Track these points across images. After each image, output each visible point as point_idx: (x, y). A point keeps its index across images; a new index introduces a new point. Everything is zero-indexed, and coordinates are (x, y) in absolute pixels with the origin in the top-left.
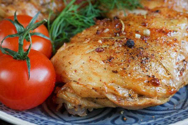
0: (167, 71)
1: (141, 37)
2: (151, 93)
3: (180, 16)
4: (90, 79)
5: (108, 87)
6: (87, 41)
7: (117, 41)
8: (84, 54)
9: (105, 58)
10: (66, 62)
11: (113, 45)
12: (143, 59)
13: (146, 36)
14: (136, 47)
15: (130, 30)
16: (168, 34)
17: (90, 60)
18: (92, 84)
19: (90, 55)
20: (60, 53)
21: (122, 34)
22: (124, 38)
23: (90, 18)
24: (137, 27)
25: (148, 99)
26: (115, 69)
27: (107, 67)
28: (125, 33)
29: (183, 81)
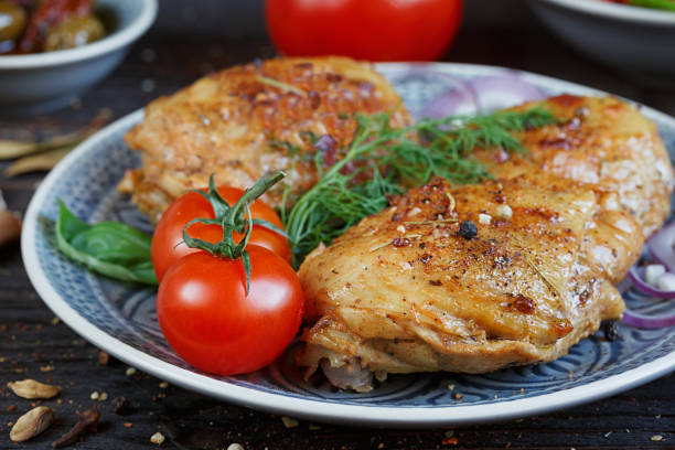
0: (550, 287)
1: (492, 221)
2: (515, 328)
3: (578, 187)
4: (381, 298)
5: (421, 313)
6: (371, 233)
7: (438, 227)
8: (367, 252)
9: (414, 257)
10: (326, 272)
11: (430, 234)
12: (496, 260)
13: (503, 219)
14: (482, 239)
15: (467, 209)
16: (552, 219)
17: (382, 262)
18: (385, 307)
19: (381, 253)
20: (312, 260)
21: (450, 217)
22: (453, 222)
23: (377, 201)
24: (483, 205)
25: (508, 342)
26: (435, 278)
27: (417, 274)
28: (455, 215)
29: (588, 320)
